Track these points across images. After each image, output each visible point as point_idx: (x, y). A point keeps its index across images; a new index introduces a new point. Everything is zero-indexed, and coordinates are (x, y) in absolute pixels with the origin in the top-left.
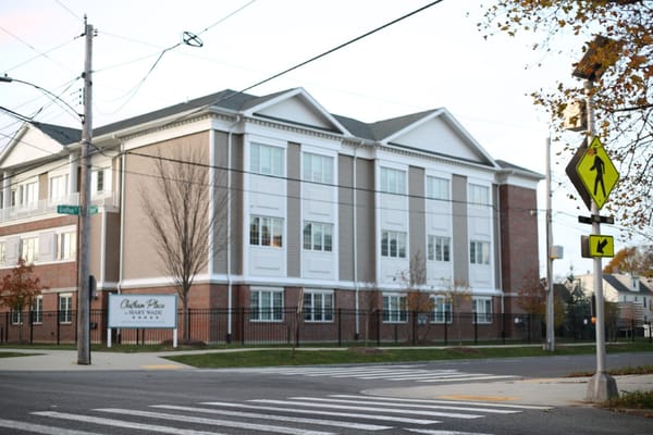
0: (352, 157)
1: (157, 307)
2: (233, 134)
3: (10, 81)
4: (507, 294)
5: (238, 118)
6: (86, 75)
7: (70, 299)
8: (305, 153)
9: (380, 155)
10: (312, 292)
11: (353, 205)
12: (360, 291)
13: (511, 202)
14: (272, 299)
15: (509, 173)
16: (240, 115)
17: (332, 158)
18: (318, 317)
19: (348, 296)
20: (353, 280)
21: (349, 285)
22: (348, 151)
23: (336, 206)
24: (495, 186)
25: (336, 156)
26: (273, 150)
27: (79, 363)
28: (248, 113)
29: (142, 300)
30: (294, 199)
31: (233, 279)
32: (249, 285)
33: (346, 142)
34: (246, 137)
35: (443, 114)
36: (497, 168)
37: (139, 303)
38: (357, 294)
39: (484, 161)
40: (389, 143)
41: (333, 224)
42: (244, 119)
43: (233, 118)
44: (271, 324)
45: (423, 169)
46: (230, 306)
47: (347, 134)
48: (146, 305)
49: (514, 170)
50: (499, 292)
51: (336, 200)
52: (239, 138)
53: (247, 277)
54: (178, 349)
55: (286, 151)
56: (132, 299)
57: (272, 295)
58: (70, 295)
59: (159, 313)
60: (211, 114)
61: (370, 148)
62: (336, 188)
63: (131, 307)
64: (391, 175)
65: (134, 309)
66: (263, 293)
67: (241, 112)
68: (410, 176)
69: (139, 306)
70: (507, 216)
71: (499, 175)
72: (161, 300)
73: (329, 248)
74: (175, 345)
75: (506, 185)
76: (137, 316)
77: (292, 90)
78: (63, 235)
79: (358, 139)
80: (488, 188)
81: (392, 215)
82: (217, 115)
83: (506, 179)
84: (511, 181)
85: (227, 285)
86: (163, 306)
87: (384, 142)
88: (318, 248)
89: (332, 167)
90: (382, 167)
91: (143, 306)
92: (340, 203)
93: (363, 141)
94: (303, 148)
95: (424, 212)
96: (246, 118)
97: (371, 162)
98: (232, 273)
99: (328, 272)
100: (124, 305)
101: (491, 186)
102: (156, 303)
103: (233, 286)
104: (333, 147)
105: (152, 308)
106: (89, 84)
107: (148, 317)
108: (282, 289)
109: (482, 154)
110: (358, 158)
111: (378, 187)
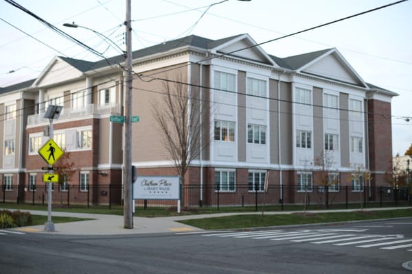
0: (278, 81)
1: (167, 185)
2: (203, 65)
3: (76, 27)
4: (373, 172)
5: (207, 55)
6: (127, 23)
7: (87, 175)
8: (249, 78)
9: (295, 79)
10: (254, 172)
11: (278, 112)
12: (283, 171)
13: (376, 111)
14: (228, 177)
15: (375, 92)
16: (208, 52)
17: (265, 81)
18: (257, 188)
19: (276, 174)
20: (278, 163)
21: (275, 166)
22: (276, 77)
23: (268, 113)
24: (365, 100)
25: (268, 80)
26: (229, 76)
27: (126, 227)
28: (213, 51)
29: (156, 180)
30: (242, 107)
31: (203, 163)
32: (214, 168)
33: (275, 71)
34: (211, 67)
35: (335, 52)
36: (368, 88)
37: (154, 182)
38: (281, 172)
39: (359, 84)
40: (301, 72)
41: (266, 126)
42: (210, 54)
43: (203, 54)
44: (228, 193)
45: (322, 89)
46: (202, 183)
47: (276, 66)
48: (159, 184)
49: (378, 90)
50: (368, 171)
51: (268, 108)
52: (207, 67)
53: (213, 162)
54: (181, 214)
55: (237, 76)
56: (149, 179)
57: (228, 174)
58: (88, 172)
59: (168, 189)
60: (189, 51)
61: (289, 75)
62: (268, 100)
63: (148, 185)
64: (302, 92)
65: (151, 186)
66: (223, 172)
67: (209, 50)
68: (313, 93)
69: (153, 185)
70: (373, 120)
71: (368, 93)
72: (169, 180)
73: (263, 142)
74: (179, 211)
75: (373, 100)
76: (152, 191)
77: (241, 35)
78: (82, 132)
79: (282, 69)
80: (361, 101)
81: (303, 120)
82: (193, 52)
83: (372, 96)
84: (376, 97)
85: (200, 167)
86: (170, 185)
87: (298, 71)
88: (257, 142)
89: (265, 87)
90: (297, 88)
91: (156, 184)
92: (270, 111)
93: (285, 70)
94: (248, 75)
95: (322, 118)
96: (212, 54)
97: (289, 84)
98: (203, 159)
99: (263, 158)
100: (144, 183)
101: (363, 100)
102: (165, 182)
103: (204, 168)
104: (266, 74)
105: (163, 186)
106: (130, 29)
107: (160, 191)
108: (235, 170)
109: (358, 79)
110: (282, 82)
111: (294, 100)
